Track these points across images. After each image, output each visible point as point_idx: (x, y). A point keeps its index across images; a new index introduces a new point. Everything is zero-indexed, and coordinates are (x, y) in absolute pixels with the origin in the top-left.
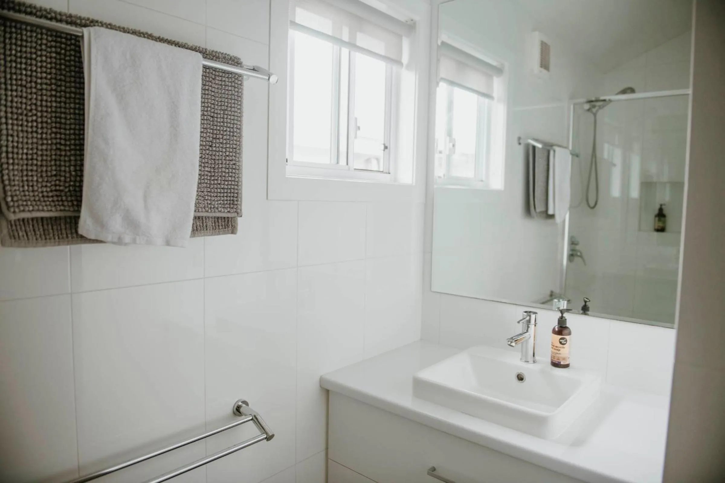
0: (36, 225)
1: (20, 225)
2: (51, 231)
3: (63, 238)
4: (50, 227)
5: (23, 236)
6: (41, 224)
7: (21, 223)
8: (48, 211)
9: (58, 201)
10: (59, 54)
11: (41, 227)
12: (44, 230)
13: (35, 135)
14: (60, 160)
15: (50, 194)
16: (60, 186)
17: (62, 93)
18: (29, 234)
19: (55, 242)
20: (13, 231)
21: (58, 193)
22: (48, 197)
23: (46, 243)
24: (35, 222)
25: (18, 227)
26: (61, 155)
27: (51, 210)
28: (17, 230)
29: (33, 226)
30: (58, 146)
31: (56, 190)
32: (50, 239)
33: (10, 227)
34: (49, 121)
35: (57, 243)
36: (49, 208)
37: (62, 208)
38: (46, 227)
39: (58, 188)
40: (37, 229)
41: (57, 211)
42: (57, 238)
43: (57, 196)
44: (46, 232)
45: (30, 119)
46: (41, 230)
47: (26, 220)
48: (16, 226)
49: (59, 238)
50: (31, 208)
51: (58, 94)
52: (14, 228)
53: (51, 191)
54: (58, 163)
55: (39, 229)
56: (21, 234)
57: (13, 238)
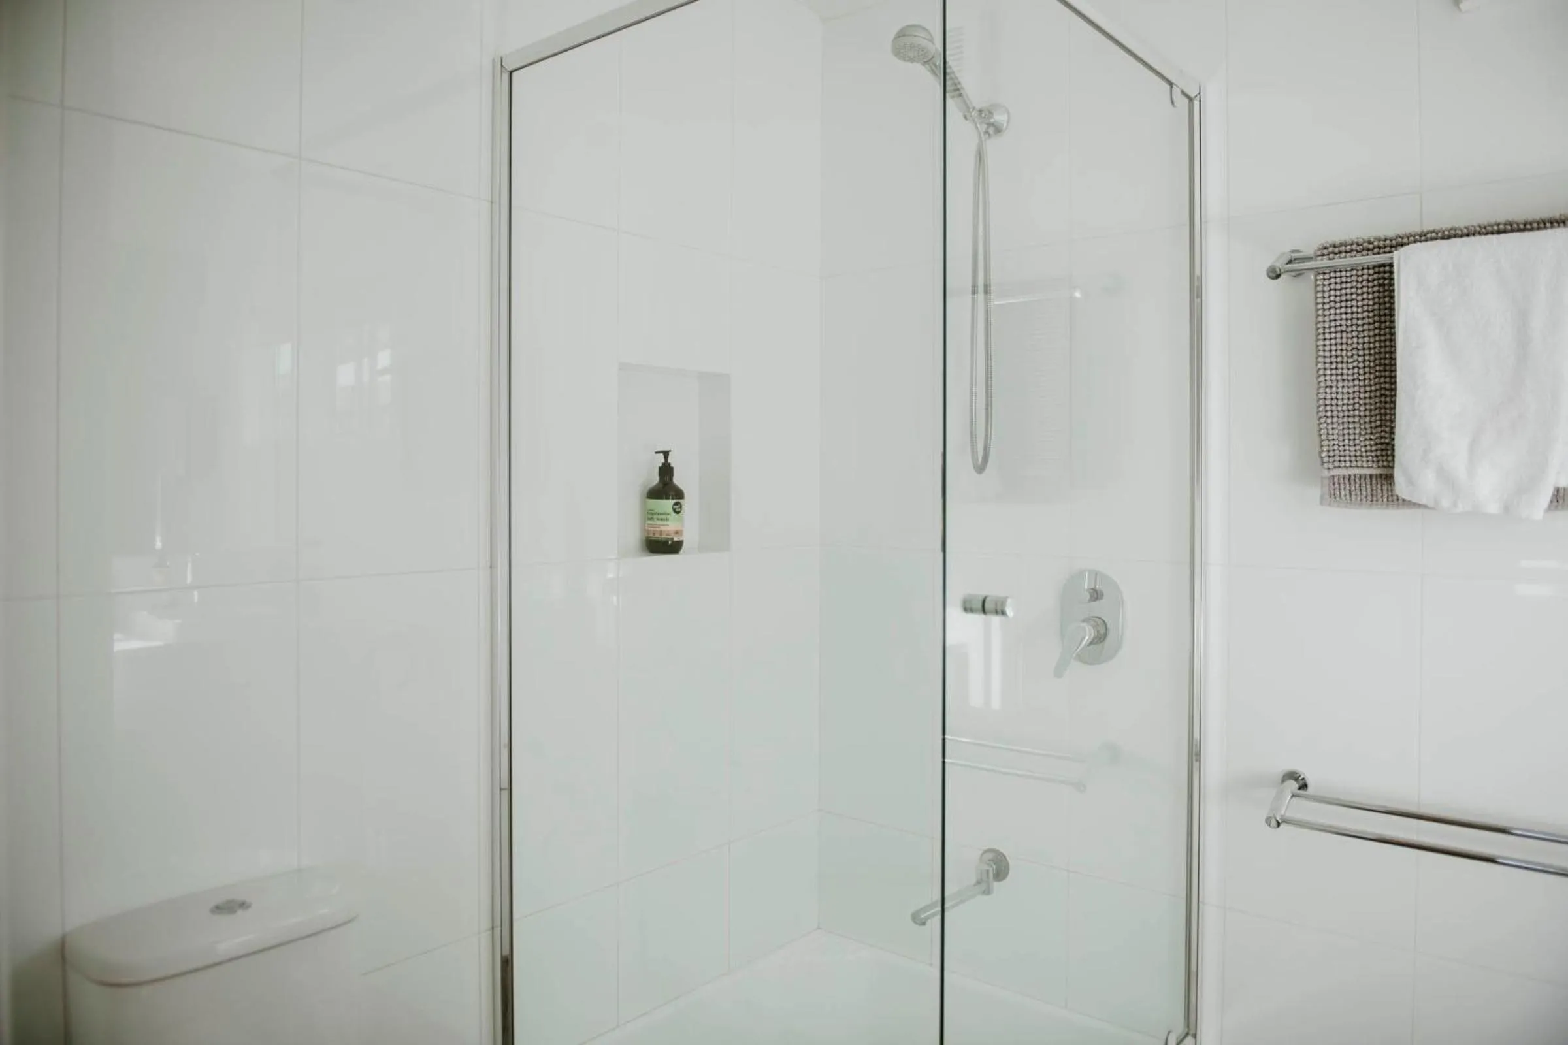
0: (1363, 485)
1: (1345, 483)
2: (1379, 491)
3: (1393, 501)
4: (1379, 486)
5: (1345, 495)
6: (1369, 483)
7: (1347, 481)
8: (1368, 467)
9: (1382, 455)
10: (1383, 285)
11: (1369, 486)
12: (1372, 490)
13: (1356, 382)
14: (1386, 408)
15: (1374, 448)
16: (1386, 438)
17: (1387, 330)
18: (1353, 493)
19: (1382, 505)
20: (1334, 490)
21: (1383, 447)
22: (1371, 451)
23: (1371, 505)
24: (1362, 480)
25: (1342, 486)
26: (1386, 403)
27: (1372, 467)
28: (1340, 489)
29: (1360, 485)
30: (1383, 392)
31: (1382, 444)
32: (1377, 501)
33: (1331, 484)
34: (1372, 364)
35: (1384, 506)
36: (1370, 464)
37: (1385, 464)
38: (1374, 485)
39: (1383, 440)
40: (1363, 488)
41: (1379, 467)
42: (1385, 500)
43: (1382, 450)
44: (1374, 492)
45: (1351, 366)
46: (1369, 490)
47: (1352, 477)
48: (1339, 484)
49: (1388, 500)
50: (1348, 464)
51: (1382, 332)
52: (1337, 486)
53: (1376, 444)
54: (1383, 411)
55: (1367, 489)
56: (1343, 493)
57: (1333, 497)
